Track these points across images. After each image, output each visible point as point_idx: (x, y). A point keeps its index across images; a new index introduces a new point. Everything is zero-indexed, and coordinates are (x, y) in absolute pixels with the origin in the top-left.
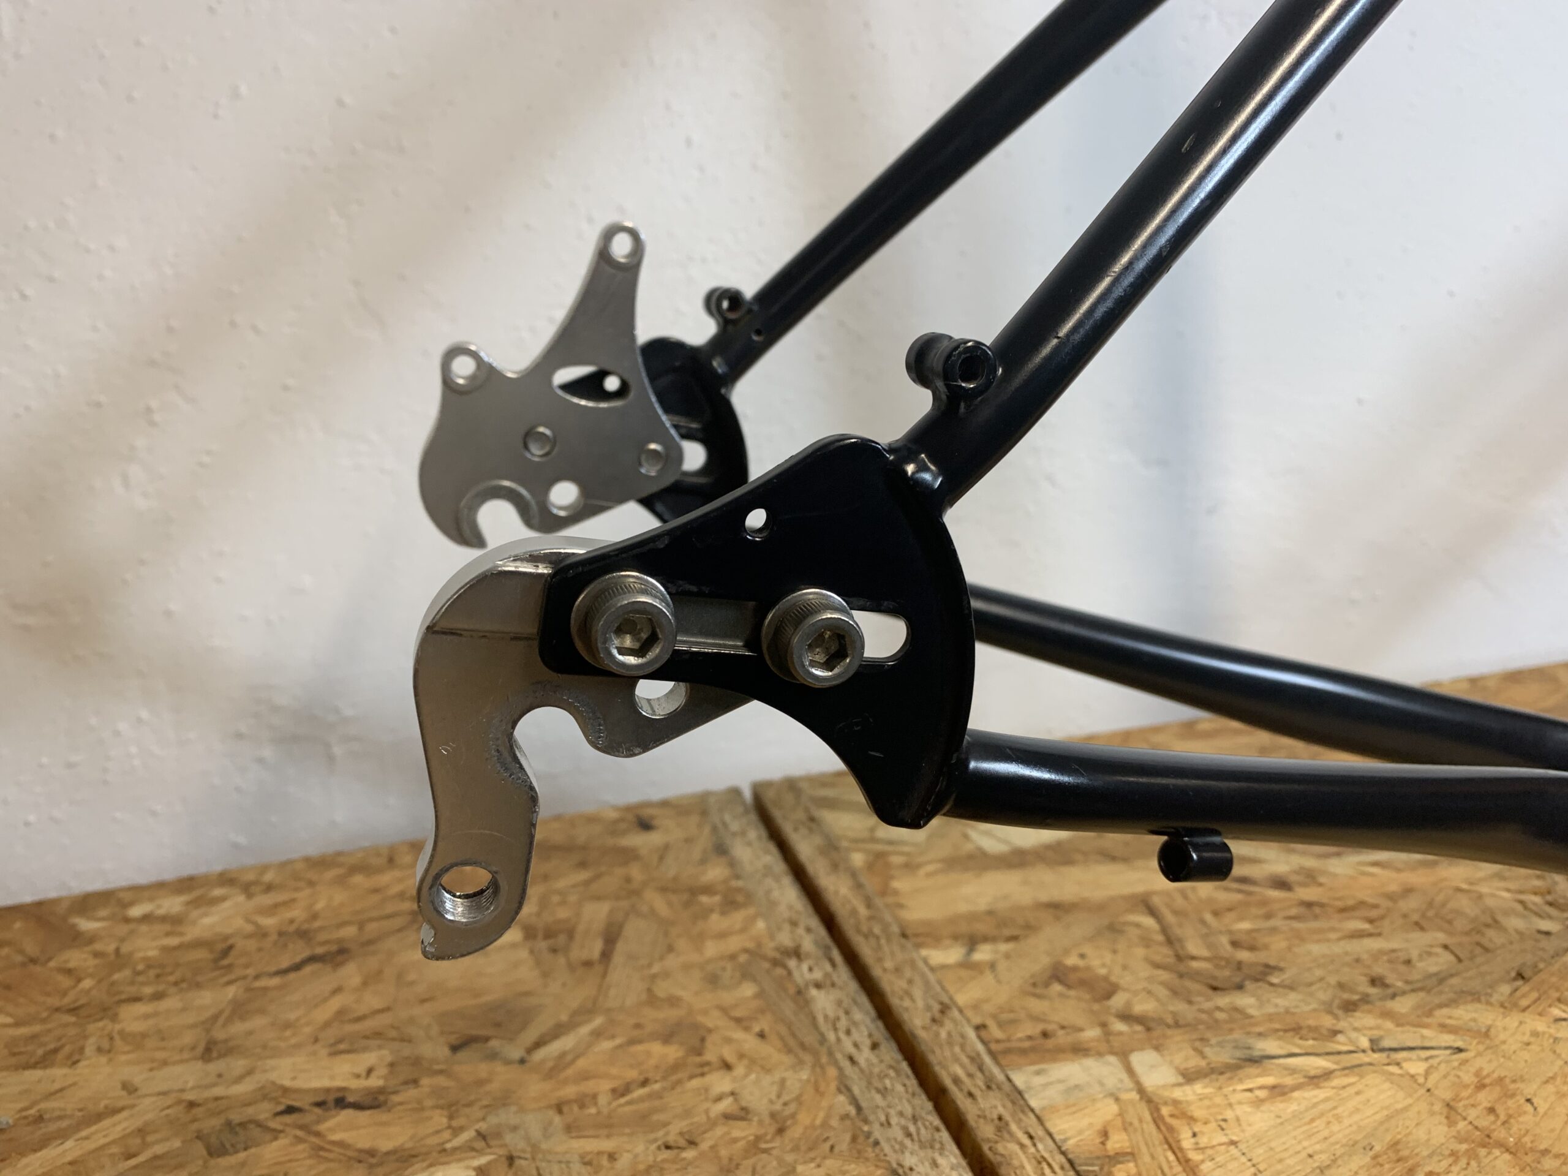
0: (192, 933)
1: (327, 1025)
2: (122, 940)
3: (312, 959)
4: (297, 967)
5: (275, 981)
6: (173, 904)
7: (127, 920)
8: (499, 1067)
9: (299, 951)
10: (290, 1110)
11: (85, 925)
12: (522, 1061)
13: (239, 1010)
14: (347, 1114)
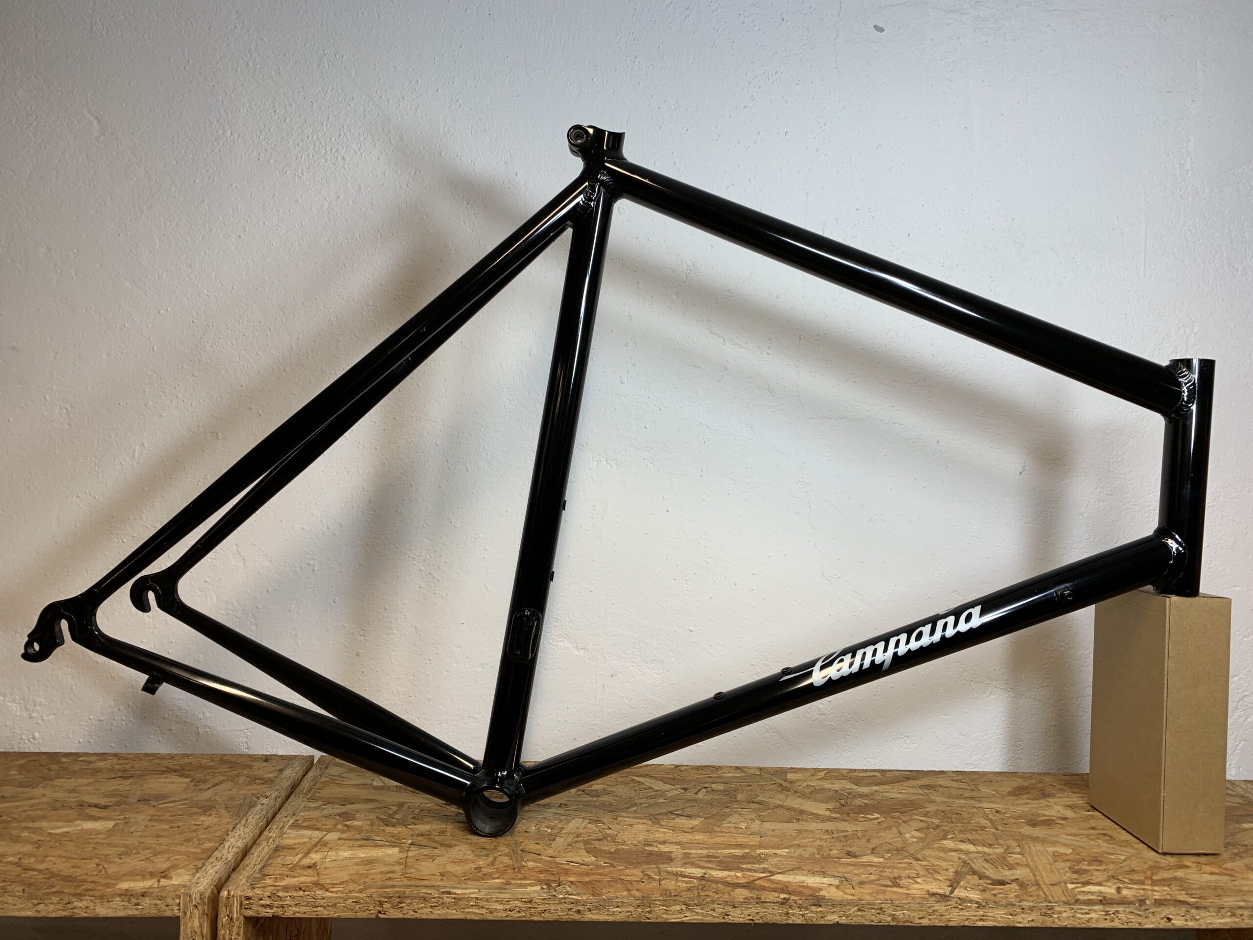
0: (91, 766)
1: (109, 791)
2: (70, 765)
3: (120, 777)
4: (114, 778)
5: (105, 780)
6: (91, 759)
7: (76, 760)
8: (146, 807)
9: (120, 774)
10: (81, 805)
11: (64, 760)
12: (154, 806)
13: (88, 785)
14: (96, 808)
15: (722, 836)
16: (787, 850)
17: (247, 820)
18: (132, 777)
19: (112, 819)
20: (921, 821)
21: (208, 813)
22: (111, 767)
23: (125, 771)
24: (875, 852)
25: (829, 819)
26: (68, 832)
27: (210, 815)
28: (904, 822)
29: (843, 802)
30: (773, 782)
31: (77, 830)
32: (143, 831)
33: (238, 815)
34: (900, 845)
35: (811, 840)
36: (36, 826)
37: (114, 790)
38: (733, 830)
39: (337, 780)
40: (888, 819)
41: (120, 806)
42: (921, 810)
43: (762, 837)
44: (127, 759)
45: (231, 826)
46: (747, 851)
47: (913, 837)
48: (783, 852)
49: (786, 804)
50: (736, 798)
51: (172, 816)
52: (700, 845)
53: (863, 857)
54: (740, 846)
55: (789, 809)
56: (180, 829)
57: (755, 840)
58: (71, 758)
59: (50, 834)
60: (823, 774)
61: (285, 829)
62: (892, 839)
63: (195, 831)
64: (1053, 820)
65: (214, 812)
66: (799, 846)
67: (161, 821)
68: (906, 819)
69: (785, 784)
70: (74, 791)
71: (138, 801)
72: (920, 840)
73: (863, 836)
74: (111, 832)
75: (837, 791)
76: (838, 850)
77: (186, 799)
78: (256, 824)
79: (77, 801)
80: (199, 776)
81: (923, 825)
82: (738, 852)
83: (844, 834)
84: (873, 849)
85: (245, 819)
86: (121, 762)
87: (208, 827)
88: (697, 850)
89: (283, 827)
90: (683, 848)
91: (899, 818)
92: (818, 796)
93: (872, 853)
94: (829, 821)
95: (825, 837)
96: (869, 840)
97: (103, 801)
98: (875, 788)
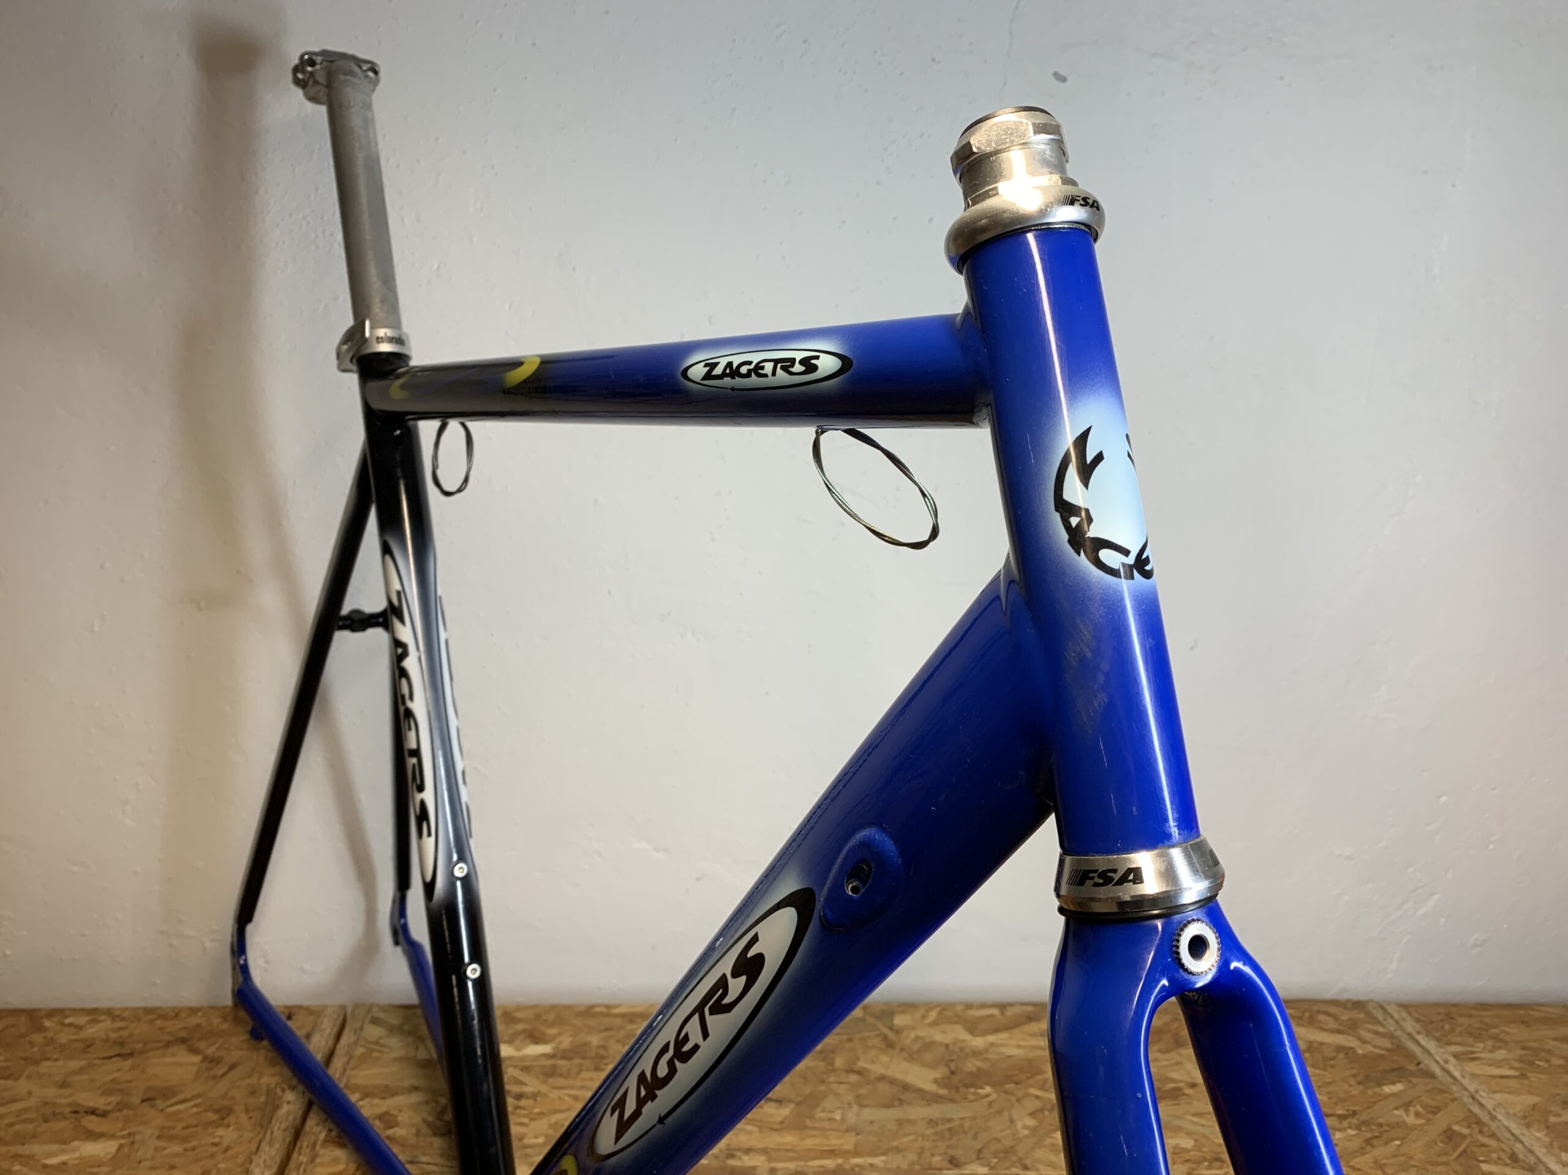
15: (814, 1136)
16: (883, 1158)
17: (272, 1133)
18: (131, 1055)
19: (112, 1137)
20: (1037, 1097)
21: (226, 1122)
22: (104, 1036)
23: (122, 1044)
24: (982, 1156)
25: (936, 1099)
26: (65, 1163)
27: (228, 1126)
28: (1018, 1100)
29: (953, 1066)
30: (878, 1033)
31: (75, 1159)
32: (153, 1158)
33: (262, 1127)
34: (1008, 1143)
35: (911, 1138)
36: (27, 1152)
37: (114, 1080)
38: (827, 1125)
39: (374, 1050)
40: (1002, 1094)
41: (120, 1110)
42: (1039, 1077)
43: (858, 1134)
44: (123, 1019)
45: (254, 1146)
46: (840, 1161)
47: (1026, 1127)
48: (878, 1161)
49: (889, 1073)
50: (832, 1064)
51: (184, 1128)
52: (789, 1154)
53: (966, 1166)
54: (832, 1153)
55: (892, 1082)
56: (196, 1151)
57: (848, 1142)
58: (56, 1019)
59: (45, 1166)
60: (933, 1015)
61: (318, 1147)
62: (1001, 1131)
63: (212, 1156)
64: (1180, 1089)
65: (231, 1119)
66: (898, 1150)
67: (172, 1139)
68: (1020, 1094)
69: (891, 1036)
70: (64, 1085)
71: (143, 1101)
72: (1034, 1130)
73: (970, 1129)
74: (116, 1160)
75: (947, 1046)
76: (940, 1155)
77: (198, 1096)
78: (284, 1140)
79: (70, 1105)
80: (211, 1051)
81: (1038, 1104)
82: (830, 1163)
83: (948, 1126)
84: (980, 1151)
85: (269, 1132)
86: (118, 1024)
87: (227, 1149)
88: (784, 1161)
89: (315, 1144)
90: (769, 1160)
91: (1011, 1094)
92: (928, 1057)
93: (978, 1158)
94: (936, 1102)
95: (929, 1131)
96: (975, 1137)
97: (99, 1102)
98: (991, 1038)
